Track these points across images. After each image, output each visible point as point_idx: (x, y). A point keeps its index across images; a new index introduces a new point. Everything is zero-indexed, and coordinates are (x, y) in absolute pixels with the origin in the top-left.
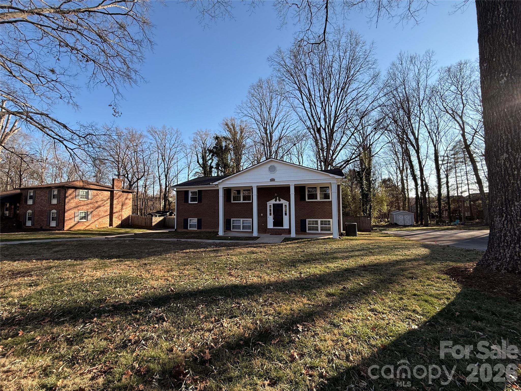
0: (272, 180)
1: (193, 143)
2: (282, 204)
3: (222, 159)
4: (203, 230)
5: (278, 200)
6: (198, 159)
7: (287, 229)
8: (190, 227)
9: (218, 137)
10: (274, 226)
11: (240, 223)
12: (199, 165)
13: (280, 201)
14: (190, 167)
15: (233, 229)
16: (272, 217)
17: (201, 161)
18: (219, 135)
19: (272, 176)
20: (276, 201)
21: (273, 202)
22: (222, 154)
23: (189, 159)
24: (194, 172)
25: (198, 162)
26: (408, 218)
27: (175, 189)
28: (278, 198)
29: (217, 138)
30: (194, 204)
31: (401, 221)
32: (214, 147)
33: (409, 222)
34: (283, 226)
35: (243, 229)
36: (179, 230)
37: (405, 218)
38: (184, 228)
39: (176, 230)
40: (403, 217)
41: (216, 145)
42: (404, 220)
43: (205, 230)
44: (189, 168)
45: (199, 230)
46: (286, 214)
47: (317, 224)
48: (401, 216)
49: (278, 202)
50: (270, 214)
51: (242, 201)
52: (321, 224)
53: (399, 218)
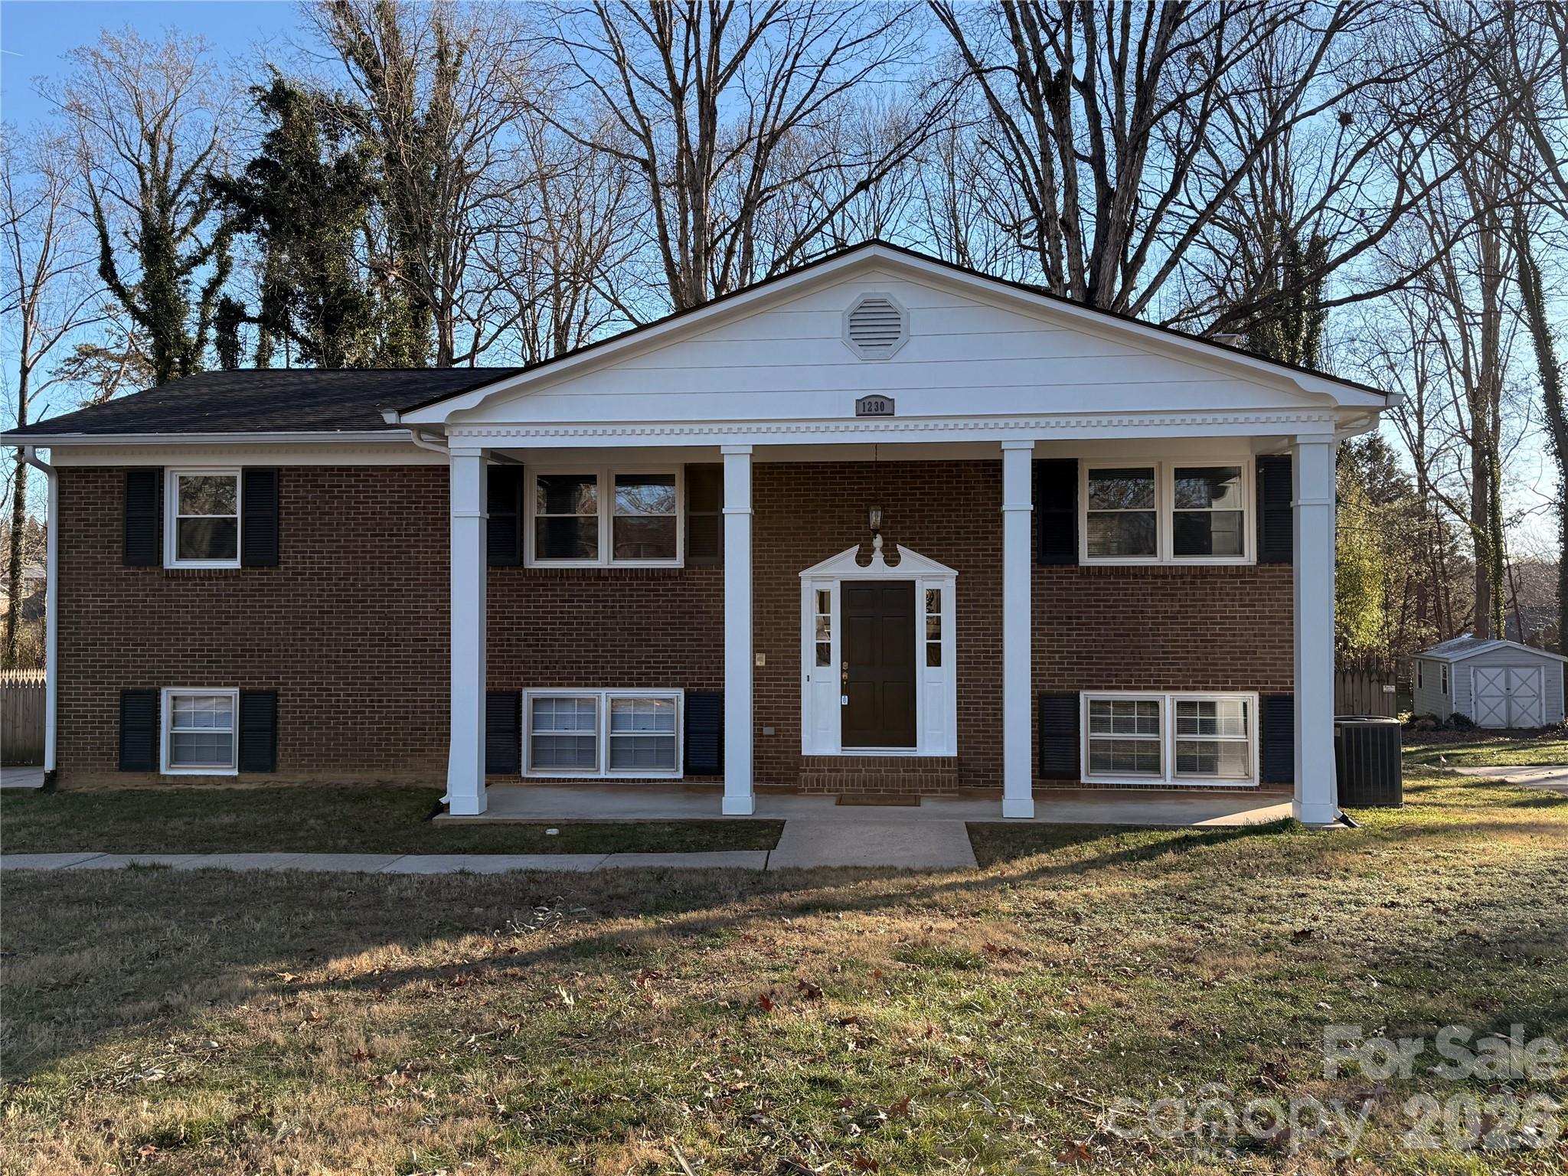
0: (875, 407)
1: (62, 125)
2: (911, 584)
3: (316, 257)
4: (288, 778)
5: (878, 557)
6: (107, 251)
7: (944, 761)
8: (175, 758)
9: (291, 94)
10: (846, 742)
11: (593, 721)
12: (110, 297)
13: (892, 559)
14: (41, 308)
15: (535, 763)
16: (833, 673)
17: (131, 269)
18: (296, 77)
19: (876, 379)
20: (864, 559)
21: (843, 567)
22: (317, 223)
23: (32, 250)
24: (66, 348)
25: (107, 270)
26: (1533, 682)
27: (45, 456)
28: (878, 542)
29: (279, 98)
30: (209, 574)
31: (1492, 702)
32: (254, 166)
33: (1534, 710)
34: (913, 743)
35: (613, 763)
36: (85, 782)
37: (1515, 682)
38: (125, 766)
39: (51, 777)
40: (1501, 682)
41: (268, 148)
42: (1509, 696)
43: (300, 779)
44: (27, 312)
45: (254, 782)
46: (934, 657)
47: (1154, 726)
48: (1491, 673)
49: (878, 570)
50: (823, 655)
51: (604, 559)
52: (1183, 726)
53: (1482, 682)
